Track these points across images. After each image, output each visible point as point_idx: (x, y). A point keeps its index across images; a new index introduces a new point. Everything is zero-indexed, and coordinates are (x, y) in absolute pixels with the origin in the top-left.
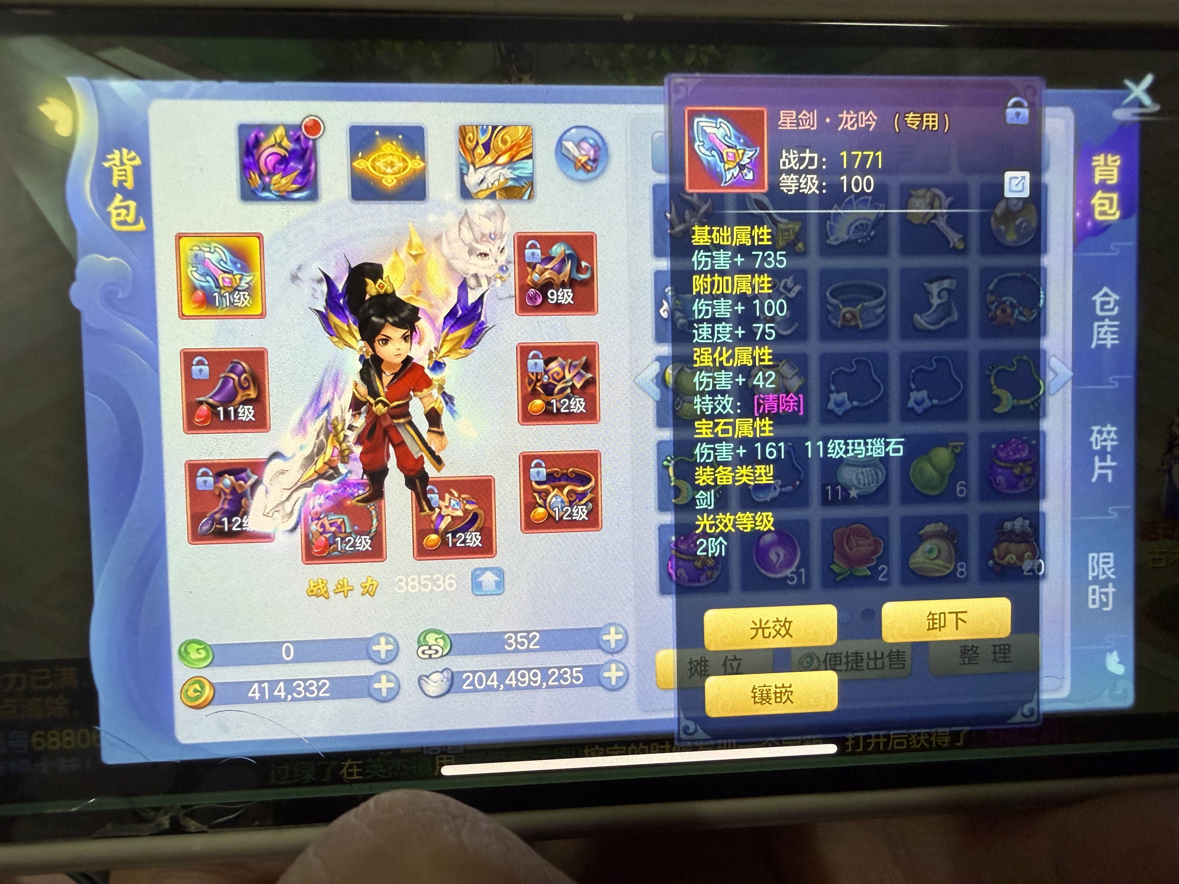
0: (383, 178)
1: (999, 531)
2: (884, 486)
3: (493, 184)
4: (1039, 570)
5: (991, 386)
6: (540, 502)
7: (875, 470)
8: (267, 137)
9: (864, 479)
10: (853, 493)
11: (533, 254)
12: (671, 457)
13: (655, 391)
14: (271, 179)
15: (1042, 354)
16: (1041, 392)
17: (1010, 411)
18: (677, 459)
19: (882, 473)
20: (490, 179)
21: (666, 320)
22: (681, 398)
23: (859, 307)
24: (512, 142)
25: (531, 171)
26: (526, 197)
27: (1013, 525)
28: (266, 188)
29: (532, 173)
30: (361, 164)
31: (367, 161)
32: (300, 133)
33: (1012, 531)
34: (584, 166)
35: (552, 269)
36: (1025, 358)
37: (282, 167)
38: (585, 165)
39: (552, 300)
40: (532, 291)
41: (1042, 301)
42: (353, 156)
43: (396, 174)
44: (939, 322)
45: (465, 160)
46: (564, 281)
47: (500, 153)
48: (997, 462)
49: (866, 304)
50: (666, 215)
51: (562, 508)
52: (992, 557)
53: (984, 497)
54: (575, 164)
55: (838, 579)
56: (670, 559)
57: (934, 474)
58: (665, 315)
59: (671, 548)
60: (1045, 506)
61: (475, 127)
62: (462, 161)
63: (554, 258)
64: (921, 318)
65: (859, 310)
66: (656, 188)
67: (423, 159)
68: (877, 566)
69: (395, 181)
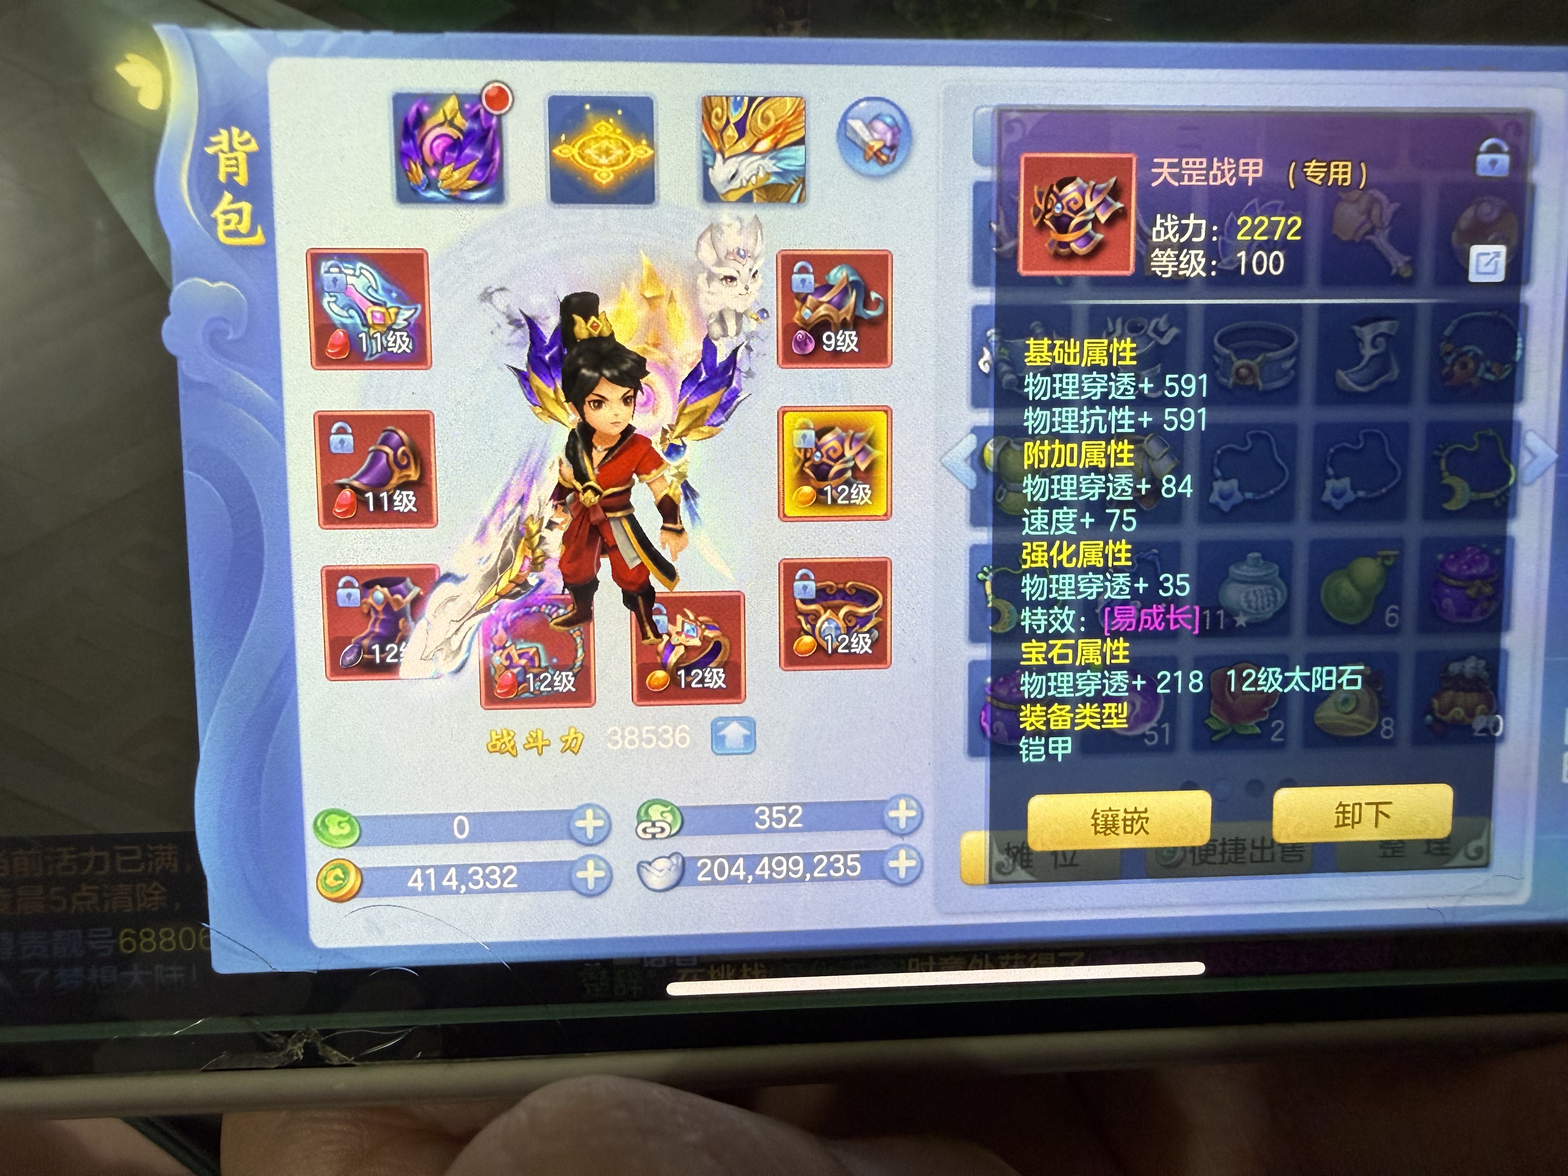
0: (595, 171)
1: (1442, 675)
2: (1284, 612)
3: (748, 181)
4: (1496, 729)
5: (1440, 472)
6: (807, 627)
7: (1272, 589)
8: (433, 112)
9: (1257, 600)
10: (1241, 621)
11: (803, 281)
12: (988, 568)
13: (970, 476)
14: (439, 171)
15: (1515, 428)
16: (1511, 482)
17: (1465, 509)
18: (998, 570)
19: (1282, 595)
20: (745, 174)
21: (987, 375)
22: (1005, 486)
23: (1260, 359)
24: (776, 120)
25: (802, 162)
26: (795, 199)
27: (1463, 667)
28: (431, 184)
29: (804, 165)
30: (565, 151)
31: (573, 146)
32: (480, 106)
33: (1461, 676)
34: (877, 155)
35: (829, 302)
36: (1491, 433)
37: (455, 155)
38: (879, 154)
39: (829, 346)
40: (800, 334)
41: (1519, 352)
42: (554, 141)
43: (612, 165)
44: (1369, 383)
45: (711, 147)
46: (845, 319)
47: (760, 136)
48: (1445, 579)
49: (1270, 355)
50: (990, 226)
51: (837, 637)
52: (1431, 711)
53: (1424, 629)
54: (865, 152)
55: (1215, 738)
56: (984, 708)
57: (1355, 595)
58: (986, 369)
59: (986, 694)
60: (1510, 641)
61: (724, 98)
62: (706, 148)
63: (831, 287)
64: (1346, 375)
65: (1259, 364)
66: (979, 187)
67: (651, 144)
68: (1269, 722)
69: (612, 176)
